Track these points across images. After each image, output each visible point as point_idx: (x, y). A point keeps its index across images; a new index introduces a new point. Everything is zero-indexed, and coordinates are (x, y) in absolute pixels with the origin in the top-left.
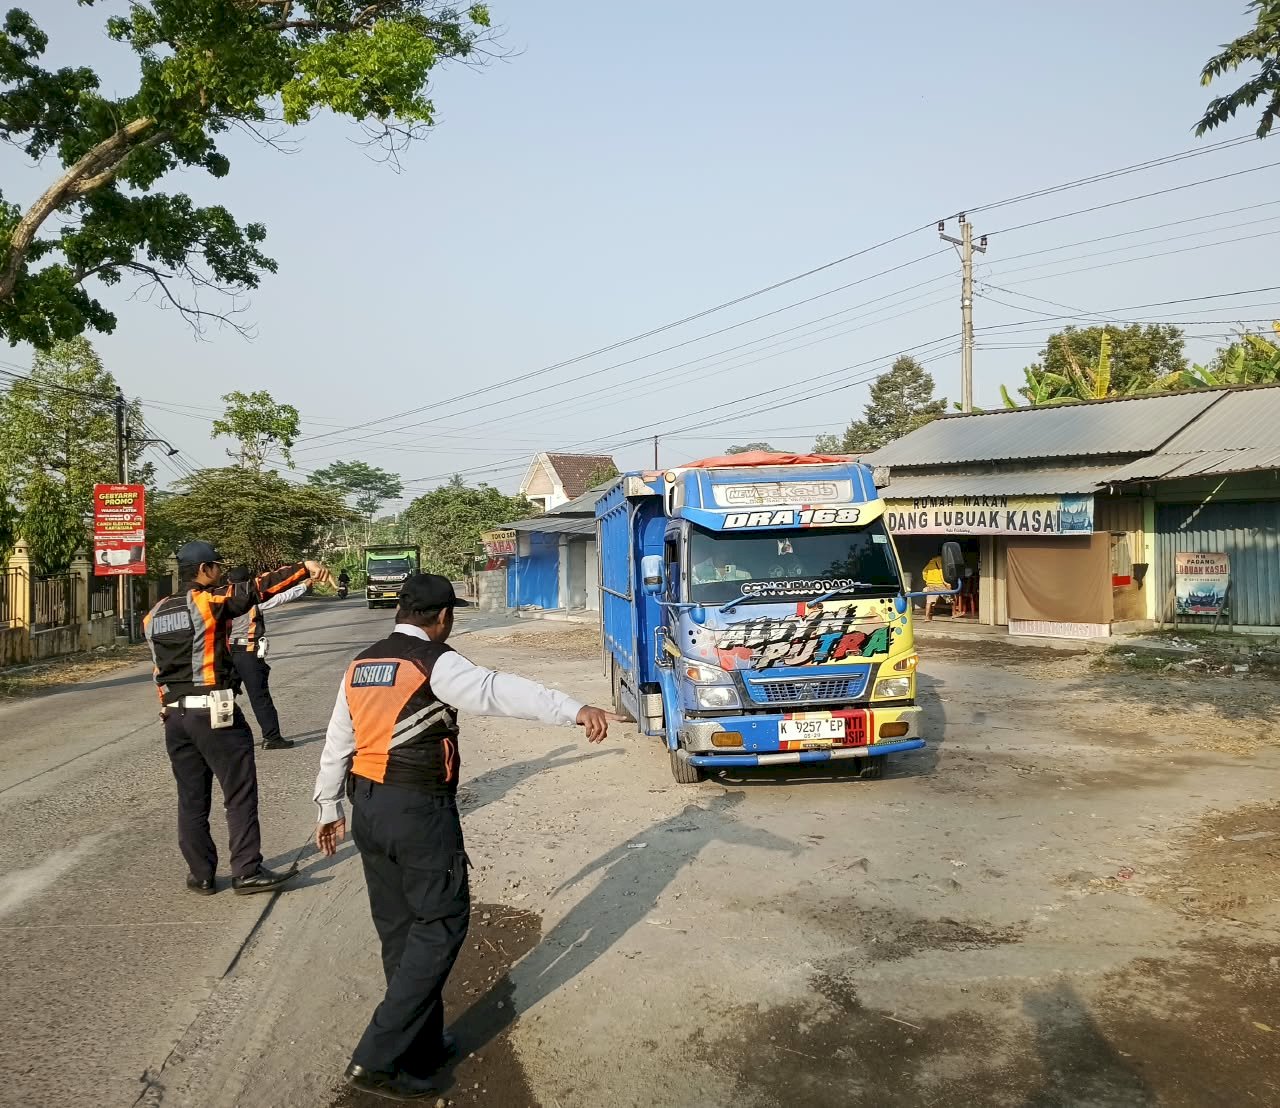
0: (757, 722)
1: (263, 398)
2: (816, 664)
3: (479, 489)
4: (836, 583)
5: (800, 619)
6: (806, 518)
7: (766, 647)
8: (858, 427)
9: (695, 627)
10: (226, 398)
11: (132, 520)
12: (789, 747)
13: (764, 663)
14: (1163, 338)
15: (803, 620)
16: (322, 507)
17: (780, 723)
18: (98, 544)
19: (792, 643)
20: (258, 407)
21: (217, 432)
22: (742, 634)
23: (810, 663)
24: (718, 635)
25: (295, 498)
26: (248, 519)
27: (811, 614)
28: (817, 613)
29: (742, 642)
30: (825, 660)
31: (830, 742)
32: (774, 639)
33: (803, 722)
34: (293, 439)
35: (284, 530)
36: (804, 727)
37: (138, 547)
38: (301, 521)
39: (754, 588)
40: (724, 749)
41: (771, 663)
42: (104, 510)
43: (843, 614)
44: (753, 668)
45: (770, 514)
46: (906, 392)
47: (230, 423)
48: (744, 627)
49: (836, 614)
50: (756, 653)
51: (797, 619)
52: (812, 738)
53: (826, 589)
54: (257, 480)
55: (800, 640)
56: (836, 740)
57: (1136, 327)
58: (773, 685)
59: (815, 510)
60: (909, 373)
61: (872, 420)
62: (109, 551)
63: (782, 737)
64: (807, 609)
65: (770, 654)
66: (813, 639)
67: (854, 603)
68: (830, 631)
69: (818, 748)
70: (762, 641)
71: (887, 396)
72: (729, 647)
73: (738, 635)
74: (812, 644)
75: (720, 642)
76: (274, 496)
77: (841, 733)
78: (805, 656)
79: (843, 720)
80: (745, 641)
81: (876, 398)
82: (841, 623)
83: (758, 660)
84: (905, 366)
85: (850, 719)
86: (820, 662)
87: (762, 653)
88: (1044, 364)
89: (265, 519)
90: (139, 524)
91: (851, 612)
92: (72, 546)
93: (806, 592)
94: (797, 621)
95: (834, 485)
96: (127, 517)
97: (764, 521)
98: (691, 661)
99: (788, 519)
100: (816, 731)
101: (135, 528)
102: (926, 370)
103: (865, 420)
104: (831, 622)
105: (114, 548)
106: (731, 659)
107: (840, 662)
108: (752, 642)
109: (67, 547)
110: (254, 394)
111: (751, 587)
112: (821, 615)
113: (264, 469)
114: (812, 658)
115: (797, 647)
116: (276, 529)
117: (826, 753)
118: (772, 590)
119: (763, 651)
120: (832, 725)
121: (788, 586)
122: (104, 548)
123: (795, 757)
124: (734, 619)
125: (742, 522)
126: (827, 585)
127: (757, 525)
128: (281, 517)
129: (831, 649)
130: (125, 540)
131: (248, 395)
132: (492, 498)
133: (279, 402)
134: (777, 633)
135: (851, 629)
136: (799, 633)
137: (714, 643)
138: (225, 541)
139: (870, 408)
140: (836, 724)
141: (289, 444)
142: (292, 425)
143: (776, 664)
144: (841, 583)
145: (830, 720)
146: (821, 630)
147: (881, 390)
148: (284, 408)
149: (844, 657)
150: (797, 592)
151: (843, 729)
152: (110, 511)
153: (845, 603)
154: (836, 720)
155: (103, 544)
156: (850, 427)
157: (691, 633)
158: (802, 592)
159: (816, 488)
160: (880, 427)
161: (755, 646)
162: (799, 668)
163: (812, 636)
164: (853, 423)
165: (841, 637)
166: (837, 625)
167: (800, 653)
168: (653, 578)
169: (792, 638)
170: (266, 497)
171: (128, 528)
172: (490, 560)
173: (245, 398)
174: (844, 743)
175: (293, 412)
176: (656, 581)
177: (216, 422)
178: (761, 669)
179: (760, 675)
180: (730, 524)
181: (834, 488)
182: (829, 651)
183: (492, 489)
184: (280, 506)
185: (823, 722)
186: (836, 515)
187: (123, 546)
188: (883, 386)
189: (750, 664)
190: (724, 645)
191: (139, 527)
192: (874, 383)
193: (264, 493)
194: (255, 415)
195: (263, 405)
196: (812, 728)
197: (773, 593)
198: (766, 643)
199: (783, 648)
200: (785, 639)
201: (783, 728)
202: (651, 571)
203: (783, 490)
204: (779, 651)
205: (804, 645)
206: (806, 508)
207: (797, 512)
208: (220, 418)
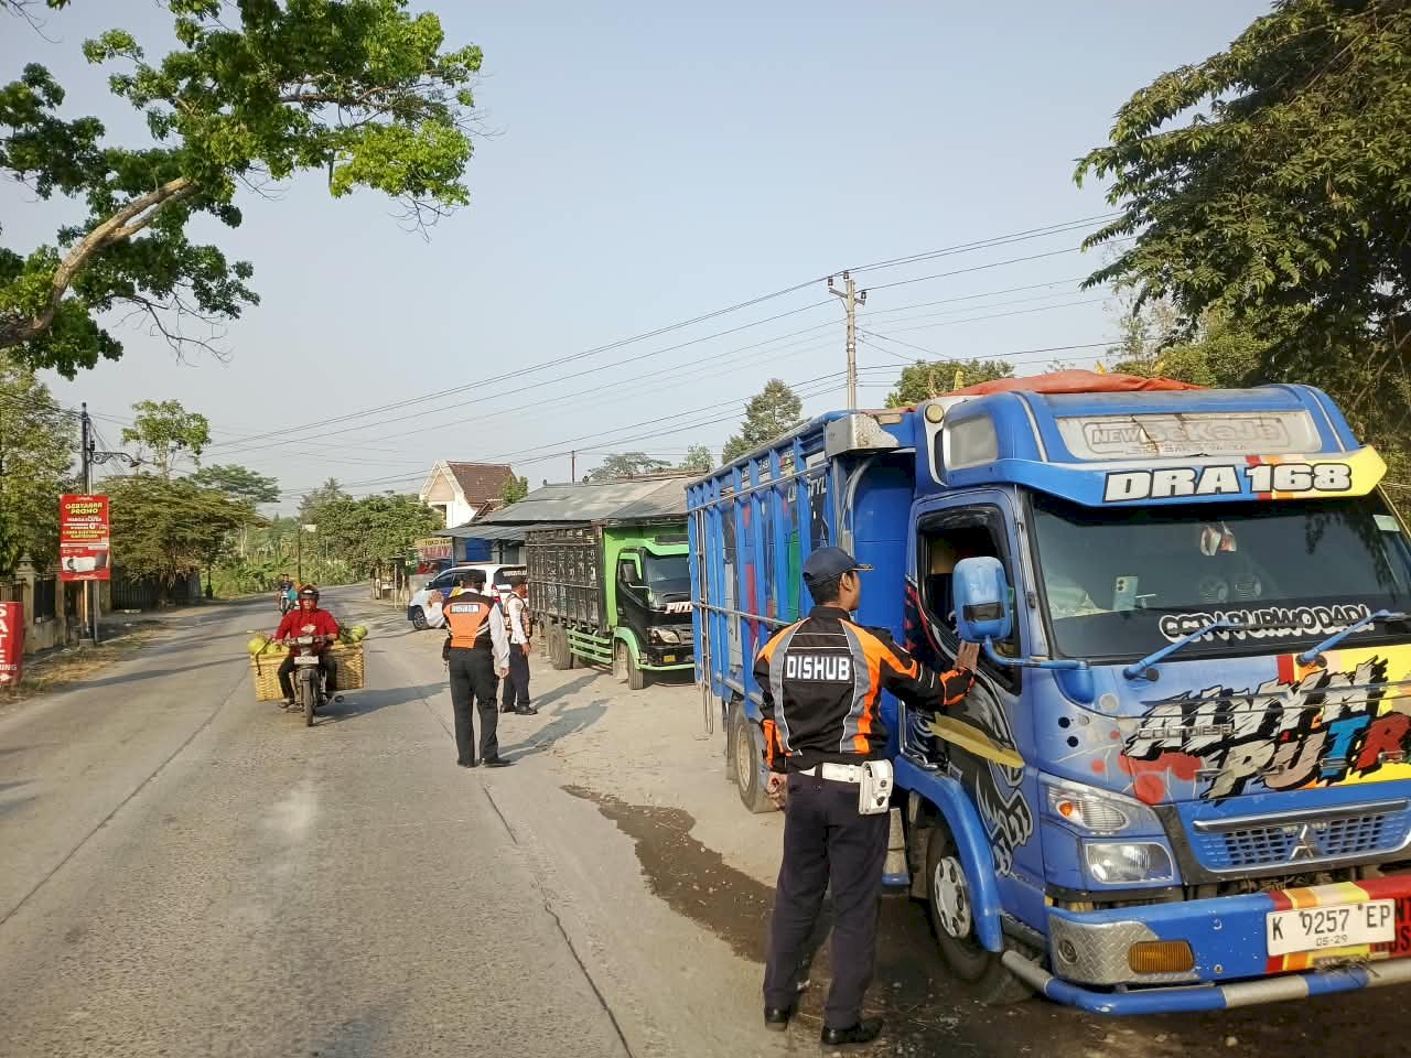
0: (1222, 917)
1: (173, 407)
2: (1324, 782)
3: (386, 496)
4: (1337, 611)
5: (1286, 688)
6: (1261, 480)
7: (1226, 752)
8: (736, 441)
9: (1074, 711)
10: (136, 406)
11: (97, 528)
12: (1285, 966)
13: (1225, 785)
14: (997, 373)
15: (1294, 691)
16: (235, 513)
17: (1270, 917)
18: (64, 551)
19: (1278, 742)
20: (167, 415)
21: (127, 440)
22: (1176, 724)
23: (1313, 783)
24: (1128, 728)
25: (207, 504)
26: (162, 525)
27: (1306, 677)
28: (1318, 677)
29: (1177, 742)
30: (1341, 776)
31: (1364, 951)
32: (1243, 733)
33: (1313, 912)
34: (203, 447)
35: (197, 536)
36: (1316, 922)
37: (104, 554)
38: (213, 527)
39: (1186, 625)
40: (1155, 978)
41: (1239, 784)
42: (70, 520)
43: (1365, 677)
44: (1204, 797)
45: (1191, 474)
46: (777, 411)
47: (140, 431)
48: (1178, 710)
49: (1351, 676)
50: (1207, 764)
51: (1281, 689)
52: (1331, 944)
53: (1325, 626)
54: (167, 487)
55: (1291, 735)
56: (1376, 947)
57: (975, 363)
58: (1241, 830)
59: (1273, 467)
60: (779, 395)
61: (747, 436)
62: (75, 557)
63: (1275, 947)
64: (1296, 668)
65: (1236, 767)
66: (1317, 731)
67: (1381, 652)
68: (1346, 713)
69: (1342, 965)
70: (1218, 738)
71: (761, 415)
72: (1155, 752)
73: (1168, 724)
74: (1315, 742)
75: (1131, 742)
76: (185, 502)
77: (1387, 933)
78: (1302, 769)
79: (1391, 903)
80: (1185, 739)
81: (751, 417)
82: (1363, 695)
83: (1213, 779)
84: (776, 388)
85: (1402, 900)
86: (1331, 779)
87: (1220, 766)
88: (899, 394)
89: (177, 525)
90: (103, 532)
91: (1378, 671)
92: (14, 552)
93: (1287, 631)
94: (1284, 695)
95: (1279, 420)
96: (93, 526)
97: (1184, 486)
98: (1067, 784)
99: (1229, 484)
100: (1338, 931)
101: (100, 536)
102: (795, 391)
103: (741, 436)
104: (1346, 695)
105: (79, 555)
106: (1156, 778)
107: (1371, 777)
108: (1198, 743)
109: (9, 553)
110: (164, 403)
111: (1180, 623)
112: (1325, 681)
113: (173, 476)
114: (1316, 773)
115: (1289, 749)
116: (190, 535)
117: (1358, 975)
118: (1222, 629)
119: (1221, 759)
120: (1369, 916)
121: (1252, 620)
122: (71, 555)
123: (1297, 987)
124: (1156, 692)
125: (1139, 490)
126: (1323, 616)
127: (1173, 495)
128: (193, 523)
129: (1351, 751)
130: (90, 548)
131: (159, 404)
132: (398, 505)
133: (189, 411)
134: (1248, 720)
135: (1385, 707)
136: (1289, 721)
137: (1120, 745)
138: (137, 546)
139: (746, 426)
140: (1376, 912)
141: (198, 453)
142: (204, 433)
143: (1249, 786)
144: (1347, 610)
145: (1365, 905)
146: (1330, 712)
147: (756, 409)
148: (194, 416)
149: (1376, 766)
150: (1271, 633)
151: (1390, 922)
152: (76, 520)
153: (1364, 654)
154: (1378, 903)
155: (69, 551)
156: (729, 442)
157: (1064, 723)
158: (1281, 633)
159: (1249, 426)
160: (755, 443)
161: (1206, 751)
162: (1293, 793)
163: (1314, 725)
164: (732, 439)
165: (1369, 725)
166: (1359, 701)
167: (1294, 762)
168: (987, 606)
169: (1276, 731)
170: (178, 504)
171: (92, 536)
172: (422, 565)
173: (155, 407)
174: (1391, 950)
175: (202, 420)
176: (993, 613)
177: (125, 430)
178: (1220, 801)
179: (1218, 810)
180: (1116, 493)
181: (1279, 425)
182: (1349, 755)
183: (398, 497)
184: (192, 512)
185: (1353, 909)
186: (1313, 475)
187: (88, 553)
188: (756, 407)
189: (1195, 788)
190: (1141, 748)
191: (104, 535)
192: (749, 402)
193: (175, 500)
194: (165, 422)
195: (173, 414)
196: (1331, 924)
197: (1225, 636)
198: (1228, 743)
199: (1261, 752)
200: (1263, 733)
201: (1276, 928)
202: (983, 592)
203: (1189, 427)
204: (1254, 760)
205: (1301, 746)
206: (1254, 462)
207: (1240, 469)
208: (130, 427)
